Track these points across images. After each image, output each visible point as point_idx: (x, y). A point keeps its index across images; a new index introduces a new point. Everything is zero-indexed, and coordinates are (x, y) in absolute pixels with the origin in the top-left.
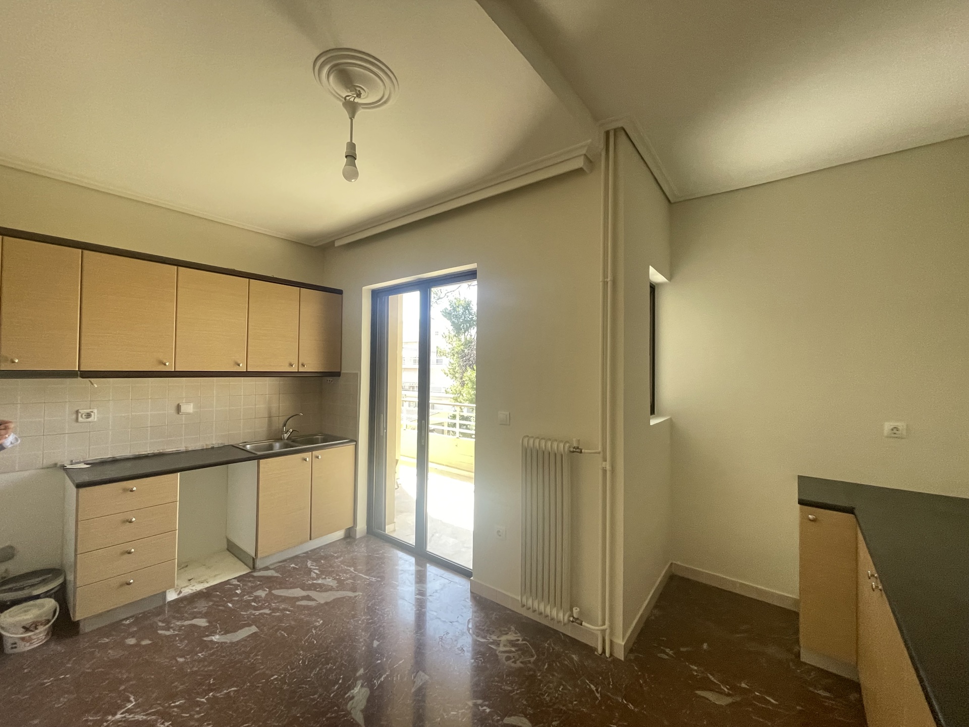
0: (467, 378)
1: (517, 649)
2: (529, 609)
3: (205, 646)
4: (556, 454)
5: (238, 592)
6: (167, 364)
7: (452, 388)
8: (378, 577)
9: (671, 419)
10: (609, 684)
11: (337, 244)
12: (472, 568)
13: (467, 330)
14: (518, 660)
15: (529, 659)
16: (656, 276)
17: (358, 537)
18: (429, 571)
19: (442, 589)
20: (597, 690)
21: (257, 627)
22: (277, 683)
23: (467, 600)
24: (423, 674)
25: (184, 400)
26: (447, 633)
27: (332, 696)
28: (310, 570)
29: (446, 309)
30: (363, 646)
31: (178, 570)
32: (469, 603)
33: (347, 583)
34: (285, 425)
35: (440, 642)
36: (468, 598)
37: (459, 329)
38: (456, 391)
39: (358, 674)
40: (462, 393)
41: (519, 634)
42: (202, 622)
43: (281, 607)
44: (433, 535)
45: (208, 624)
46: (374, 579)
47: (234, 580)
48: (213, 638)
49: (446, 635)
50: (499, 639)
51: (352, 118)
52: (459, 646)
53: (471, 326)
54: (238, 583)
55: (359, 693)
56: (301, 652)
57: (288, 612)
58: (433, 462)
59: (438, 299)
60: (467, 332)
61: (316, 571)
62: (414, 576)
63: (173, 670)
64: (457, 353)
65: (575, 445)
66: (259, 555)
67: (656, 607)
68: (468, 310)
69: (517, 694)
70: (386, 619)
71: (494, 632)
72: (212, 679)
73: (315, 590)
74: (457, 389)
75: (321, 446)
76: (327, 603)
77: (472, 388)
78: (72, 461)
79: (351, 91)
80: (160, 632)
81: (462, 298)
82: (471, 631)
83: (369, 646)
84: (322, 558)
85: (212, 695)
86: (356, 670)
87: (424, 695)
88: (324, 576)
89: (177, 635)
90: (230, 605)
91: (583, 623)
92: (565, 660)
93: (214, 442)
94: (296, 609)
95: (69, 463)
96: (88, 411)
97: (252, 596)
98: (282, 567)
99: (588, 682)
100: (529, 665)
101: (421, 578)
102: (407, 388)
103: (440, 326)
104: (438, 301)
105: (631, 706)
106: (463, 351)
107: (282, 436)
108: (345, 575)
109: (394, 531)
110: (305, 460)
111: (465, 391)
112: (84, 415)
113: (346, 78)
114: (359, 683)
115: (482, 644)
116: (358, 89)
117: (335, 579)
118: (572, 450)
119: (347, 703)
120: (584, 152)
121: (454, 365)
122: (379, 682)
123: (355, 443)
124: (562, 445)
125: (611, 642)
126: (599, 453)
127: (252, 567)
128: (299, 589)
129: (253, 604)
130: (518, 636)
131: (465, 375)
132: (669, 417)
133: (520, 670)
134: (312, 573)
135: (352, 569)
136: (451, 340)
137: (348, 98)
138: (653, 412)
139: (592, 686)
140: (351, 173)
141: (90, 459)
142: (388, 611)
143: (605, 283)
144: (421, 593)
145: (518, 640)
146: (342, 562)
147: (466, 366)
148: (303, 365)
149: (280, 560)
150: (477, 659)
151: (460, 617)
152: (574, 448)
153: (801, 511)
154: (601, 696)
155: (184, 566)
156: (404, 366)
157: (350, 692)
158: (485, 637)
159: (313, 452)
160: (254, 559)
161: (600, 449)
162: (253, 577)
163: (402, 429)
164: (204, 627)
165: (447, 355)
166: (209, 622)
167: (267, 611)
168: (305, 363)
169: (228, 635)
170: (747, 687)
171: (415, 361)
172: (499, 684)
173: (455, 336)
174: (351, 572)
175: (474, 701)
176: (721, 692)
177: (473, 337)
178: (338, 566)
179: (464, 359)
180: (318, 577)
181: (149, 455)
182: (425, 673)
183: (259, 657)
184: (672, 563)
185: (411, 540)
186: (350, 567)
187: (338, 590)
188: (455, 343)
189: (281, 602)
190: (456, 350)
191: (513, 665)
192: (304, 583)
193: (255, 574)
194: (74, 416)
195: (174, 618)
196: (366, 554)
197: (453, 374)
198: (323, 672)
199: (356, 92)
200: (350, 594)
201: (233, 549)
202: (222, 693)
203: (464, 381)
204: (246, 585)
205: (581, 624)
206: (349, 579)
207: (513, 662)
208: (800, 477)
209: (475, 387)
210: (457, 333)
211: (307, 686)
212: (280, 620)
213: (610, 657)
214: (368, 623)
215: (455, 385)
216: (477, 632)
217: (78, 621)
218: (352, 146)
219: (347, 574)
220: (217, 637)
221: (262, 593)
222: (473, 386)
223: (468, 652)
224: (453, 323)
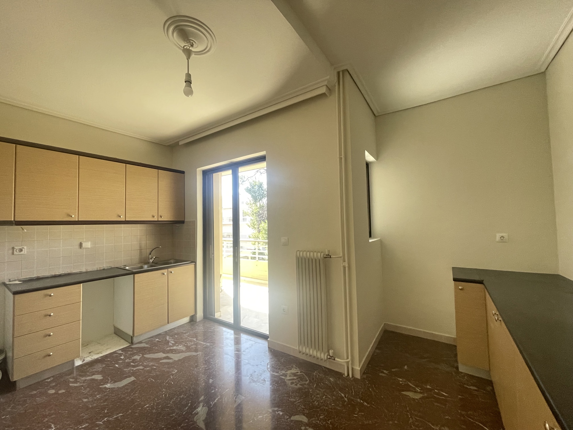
0: (262, 228)
1: (297, 377)
2: (304, 353)
3: (101, 391)
4: (316, 260)
5: (122, 357)
6: (73, 216)
7: (253, 234)
8: (211, 343)
9: (380, 239)
10: (352, 393)
11: (181, 143)
12: (268, 334)
13: (261, 199)
14: (298, 383)
15: (305, 383)
16: (369, 157)
17: (198, 320)
18: (243, 338)
19: (250, 347)
20: (345, 396)
21: (135, 377)
22: (149, 409)
23: (266, 352)
24: (241, 396)
25: (85, 240)
26: (255, 372)
27: (184, 413)
28: (168, 342)
29: (248, 187)
30: (203, 383)
31: (82, 347)
32: (268, 353)
33: (192, 348)
34: (150, 254)
35: (251, 378)
36: (266, 351)
37: (256, 199)
38: (255, 236)
39: (200, 400)
40: (259, 237)
41: (298, 369)
42: (99, 377)
43: (150, 365)
44: (244, 317)
45: (102, 378)
46: (208, 344)
47: (119, 351)
48: (106, 386)
49: (254, 373)
50: (286, 373)
51: (188, 58)
52: (262, 378)
53: (263, 197)
54: (122, 352)
55: (201, 410)
56: (164, 390)
57: (154, 367)
58: (242, 276)
59: (243, 182)
60: (261, 201)
61: (172, 342)
62: (233, 341)
63: (80, 407)
64: (255, 213)
65: (327, 253)
66: (135, 335)
67: (377, 348)
68: (261, 188)
69: (298, 402)
70: (217, 366)
71: (283, 369)
72: (106, 410)
73: (172, 353)
74: (256, 235)
75: (173, 265)
76: (179, 360)
77: (265, 233)
78: (10, 280)
79: (187, 43)
80: (71, 385)
81: (257, 181)
82: (269, 370)
83: (207, 382)
84: (176, 334)
85: (106, 420)
86: (198, 398)
87: (242, 408)
88: (177, 345)
89: (82, 386)
90: (117, 366)
91: (336, 359)
92: (326, 381)
93: (105, 266)
94: (160, 365)
95: (8, 280)
96: (21, 247)
97: (131, 360)
98: (150, 341)
99: (340, 392)
100: (305, 386)
101: (237, 342)
102: (226, 236)
103: (245, 198)
104: (243, 183)
105: (365, 404)
106: (259, 212)
107: (149, 261)
108: (190, 343)
109: (220, 316)
110: (164, 274)
111: (261, 235)
112: (17, 251)
113: (184, 35)
114: (201, 404)
115: (276, 376)
116: (192, 41)
117: (185, 346)
118: (325, 256)
119: (194, 418)
120: (326, 83)
121: (254, 221)
122: (214, 403)
123: (194, 263)
124: (319, 254)
125: (353, 369)
126: (341, 257)
127: (131, 342)
128: (161, 353)
129: (132, 364)
130: (297, 370)
131: (260, 226)
132: (379, 239)
133: (299, 389)
134: (170, 343)
135: (195, 339)
136: (251, 206)
137: (185, 47)
138: (370, 236)
139: (342, 395)
140: (188, 92)
141: (21, 278)
142: (218, 362)
143: (341, 159)
144: (238, 350)
145: (298, 372)
146: (188, 336)
147: (261, 221)
148: (161, 217)
149: (149, 336)
150: (274, 385)
151: (262, 362)
152: (326, 255)
153: (455, 285)
154: (348, 400)
155: (86, 344)
156: (223, 223)
157: (195, 410)
158: (277, 372)
159: (169, 269)
160: (132, 337)
161: (341, 255)
162: (132, 348)
163: (223, 257)
164: (100, 380)
165: (249, 215)
166: (102, 376)
167: (141, 367)
168: (162, 215)
169: (115, 383)
170: (430, 387)
171: (230, 220)
172: (288, 398)
173: (254, 203)
174: (194, 341)
175: (273, 409)
176: (416, 392)
177: (264, 204)
178: (186, 338)
179: (260, 216)
180: (174, 345)
181: (62, 275)
182: (242, 395)
183: (137, 395)
184: (385, 324)
185: (231, 321)
186: (194, 338)
187: (187, 352)
188: (254, 207)
189: (150, 361)
190: (255, 211)
191: (296, 387)
192: (165, 350)
193: (133, 346)
194: (11, 251)
195: (81, 376)
196: (203, 330)
197: (253, 226)
198: (178, 400)
199: (190, 44)
200: (194, 354)
201: (118, 333)
202: (113, 418)
203: (260, 230)
204: (127, 353)
205: (335, 360)
206: (194, 345)
207: (295, 385)
208: (453, 268)
209: (267, 233)
210: (254, 202)
211: (168, 409)
212: (149, 372)
213: (352, 378)
214: (206, 370)
215: (255, 232)
216: (273, 370)
217: (15, 382)
218: (188, 75)
219: (191, 342)
220: (109, 385)
221: (137, 357)
222: (265, 232)
223: (268, 381)
224: (253, 196)
